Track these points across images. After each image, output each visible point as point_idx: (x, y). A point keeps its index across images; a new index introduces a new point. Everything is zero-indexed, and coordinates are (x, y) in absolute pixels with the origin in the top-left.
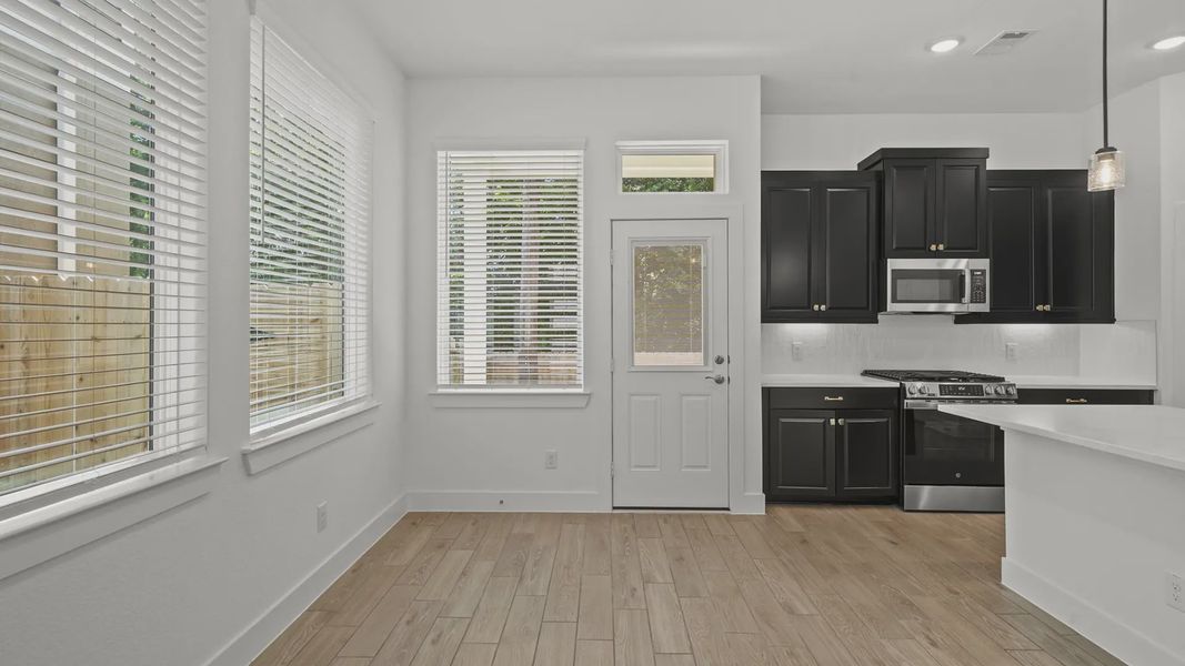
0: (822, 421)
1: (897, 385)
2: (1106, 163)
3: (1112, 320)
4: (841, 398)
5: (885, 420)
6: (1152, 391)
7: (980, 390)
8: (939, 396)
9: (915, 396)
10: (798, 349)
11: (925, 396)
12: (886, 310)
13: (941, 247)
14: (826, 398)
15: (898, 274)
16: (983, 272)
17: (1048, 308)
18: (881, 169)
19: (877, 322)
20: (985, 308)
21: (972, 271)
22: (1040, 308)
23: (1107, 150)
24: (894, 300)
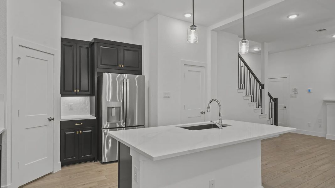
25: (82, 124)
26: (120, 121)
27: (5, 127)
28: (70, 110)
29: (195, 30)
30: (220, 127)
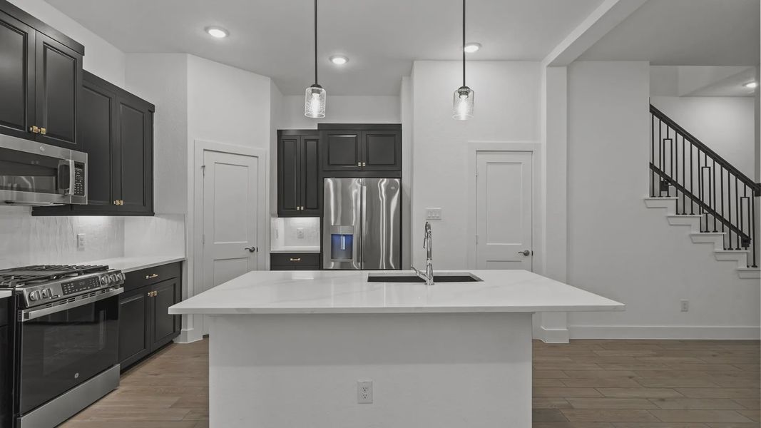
25: (299, 259)
26: (351, 258)
27: (186, 255)
28: (299, 238)
29: (319, 93)
30: (428, 281)
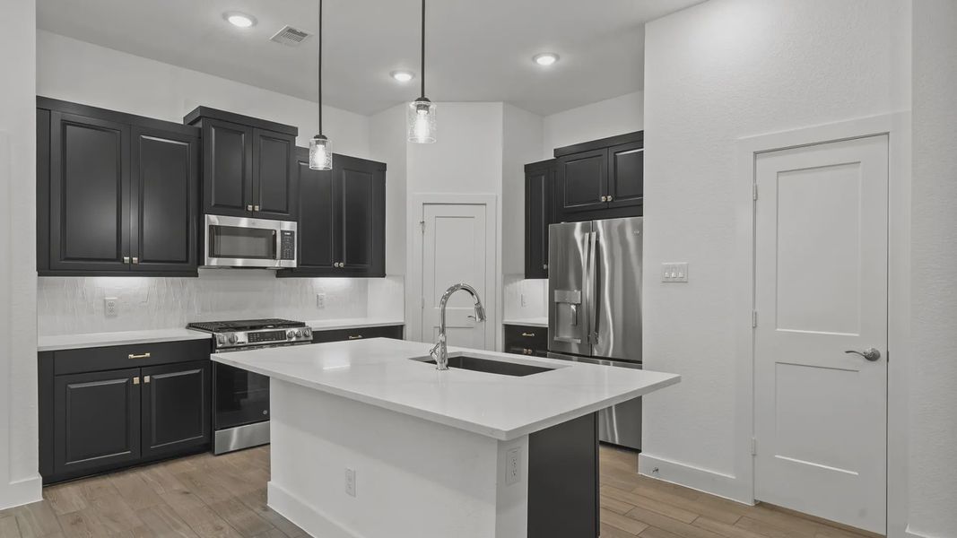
0: (124, 381)
1: (208, 336)
2: (321, 147)
3: (383, 275)
4: (148, 355)
5: (198, 371)
6: (402, 326)
7: (283, 335)
8: (247, 343)
9: (226, 345)
10: (111, 305)
11: (235, 345)
12: (204, 264)
13: (257, 208)
14: (131, 356)
15: (215, 230)
16: (292, 233)
17: (342, 265)
18: (201, 126)
19: (196, 275)
20: (294, 264)
21: (282, 232)
22: (336, 264)
23: (321, 137)
24: (212, 255)
